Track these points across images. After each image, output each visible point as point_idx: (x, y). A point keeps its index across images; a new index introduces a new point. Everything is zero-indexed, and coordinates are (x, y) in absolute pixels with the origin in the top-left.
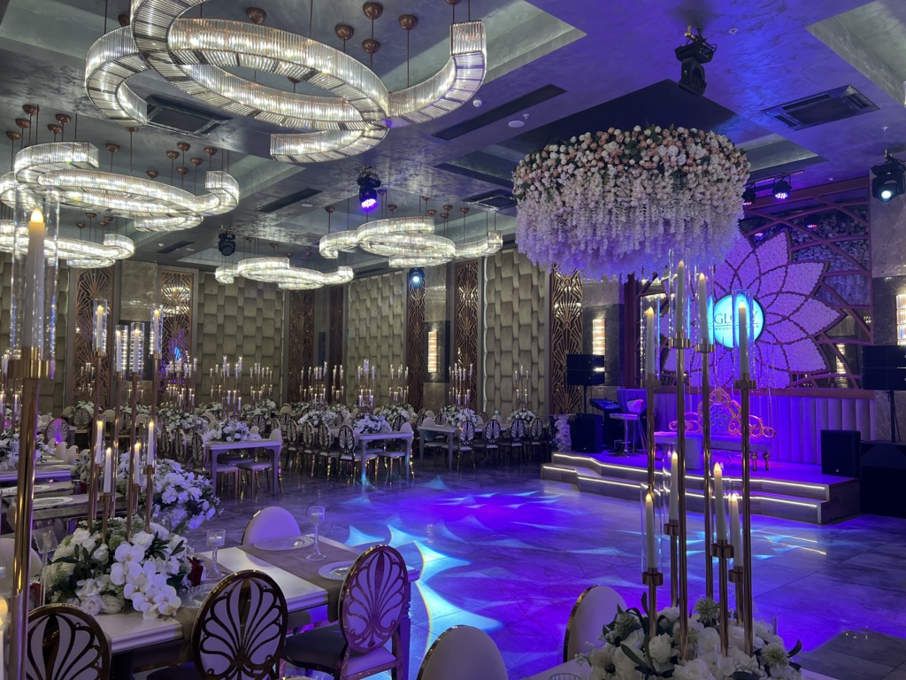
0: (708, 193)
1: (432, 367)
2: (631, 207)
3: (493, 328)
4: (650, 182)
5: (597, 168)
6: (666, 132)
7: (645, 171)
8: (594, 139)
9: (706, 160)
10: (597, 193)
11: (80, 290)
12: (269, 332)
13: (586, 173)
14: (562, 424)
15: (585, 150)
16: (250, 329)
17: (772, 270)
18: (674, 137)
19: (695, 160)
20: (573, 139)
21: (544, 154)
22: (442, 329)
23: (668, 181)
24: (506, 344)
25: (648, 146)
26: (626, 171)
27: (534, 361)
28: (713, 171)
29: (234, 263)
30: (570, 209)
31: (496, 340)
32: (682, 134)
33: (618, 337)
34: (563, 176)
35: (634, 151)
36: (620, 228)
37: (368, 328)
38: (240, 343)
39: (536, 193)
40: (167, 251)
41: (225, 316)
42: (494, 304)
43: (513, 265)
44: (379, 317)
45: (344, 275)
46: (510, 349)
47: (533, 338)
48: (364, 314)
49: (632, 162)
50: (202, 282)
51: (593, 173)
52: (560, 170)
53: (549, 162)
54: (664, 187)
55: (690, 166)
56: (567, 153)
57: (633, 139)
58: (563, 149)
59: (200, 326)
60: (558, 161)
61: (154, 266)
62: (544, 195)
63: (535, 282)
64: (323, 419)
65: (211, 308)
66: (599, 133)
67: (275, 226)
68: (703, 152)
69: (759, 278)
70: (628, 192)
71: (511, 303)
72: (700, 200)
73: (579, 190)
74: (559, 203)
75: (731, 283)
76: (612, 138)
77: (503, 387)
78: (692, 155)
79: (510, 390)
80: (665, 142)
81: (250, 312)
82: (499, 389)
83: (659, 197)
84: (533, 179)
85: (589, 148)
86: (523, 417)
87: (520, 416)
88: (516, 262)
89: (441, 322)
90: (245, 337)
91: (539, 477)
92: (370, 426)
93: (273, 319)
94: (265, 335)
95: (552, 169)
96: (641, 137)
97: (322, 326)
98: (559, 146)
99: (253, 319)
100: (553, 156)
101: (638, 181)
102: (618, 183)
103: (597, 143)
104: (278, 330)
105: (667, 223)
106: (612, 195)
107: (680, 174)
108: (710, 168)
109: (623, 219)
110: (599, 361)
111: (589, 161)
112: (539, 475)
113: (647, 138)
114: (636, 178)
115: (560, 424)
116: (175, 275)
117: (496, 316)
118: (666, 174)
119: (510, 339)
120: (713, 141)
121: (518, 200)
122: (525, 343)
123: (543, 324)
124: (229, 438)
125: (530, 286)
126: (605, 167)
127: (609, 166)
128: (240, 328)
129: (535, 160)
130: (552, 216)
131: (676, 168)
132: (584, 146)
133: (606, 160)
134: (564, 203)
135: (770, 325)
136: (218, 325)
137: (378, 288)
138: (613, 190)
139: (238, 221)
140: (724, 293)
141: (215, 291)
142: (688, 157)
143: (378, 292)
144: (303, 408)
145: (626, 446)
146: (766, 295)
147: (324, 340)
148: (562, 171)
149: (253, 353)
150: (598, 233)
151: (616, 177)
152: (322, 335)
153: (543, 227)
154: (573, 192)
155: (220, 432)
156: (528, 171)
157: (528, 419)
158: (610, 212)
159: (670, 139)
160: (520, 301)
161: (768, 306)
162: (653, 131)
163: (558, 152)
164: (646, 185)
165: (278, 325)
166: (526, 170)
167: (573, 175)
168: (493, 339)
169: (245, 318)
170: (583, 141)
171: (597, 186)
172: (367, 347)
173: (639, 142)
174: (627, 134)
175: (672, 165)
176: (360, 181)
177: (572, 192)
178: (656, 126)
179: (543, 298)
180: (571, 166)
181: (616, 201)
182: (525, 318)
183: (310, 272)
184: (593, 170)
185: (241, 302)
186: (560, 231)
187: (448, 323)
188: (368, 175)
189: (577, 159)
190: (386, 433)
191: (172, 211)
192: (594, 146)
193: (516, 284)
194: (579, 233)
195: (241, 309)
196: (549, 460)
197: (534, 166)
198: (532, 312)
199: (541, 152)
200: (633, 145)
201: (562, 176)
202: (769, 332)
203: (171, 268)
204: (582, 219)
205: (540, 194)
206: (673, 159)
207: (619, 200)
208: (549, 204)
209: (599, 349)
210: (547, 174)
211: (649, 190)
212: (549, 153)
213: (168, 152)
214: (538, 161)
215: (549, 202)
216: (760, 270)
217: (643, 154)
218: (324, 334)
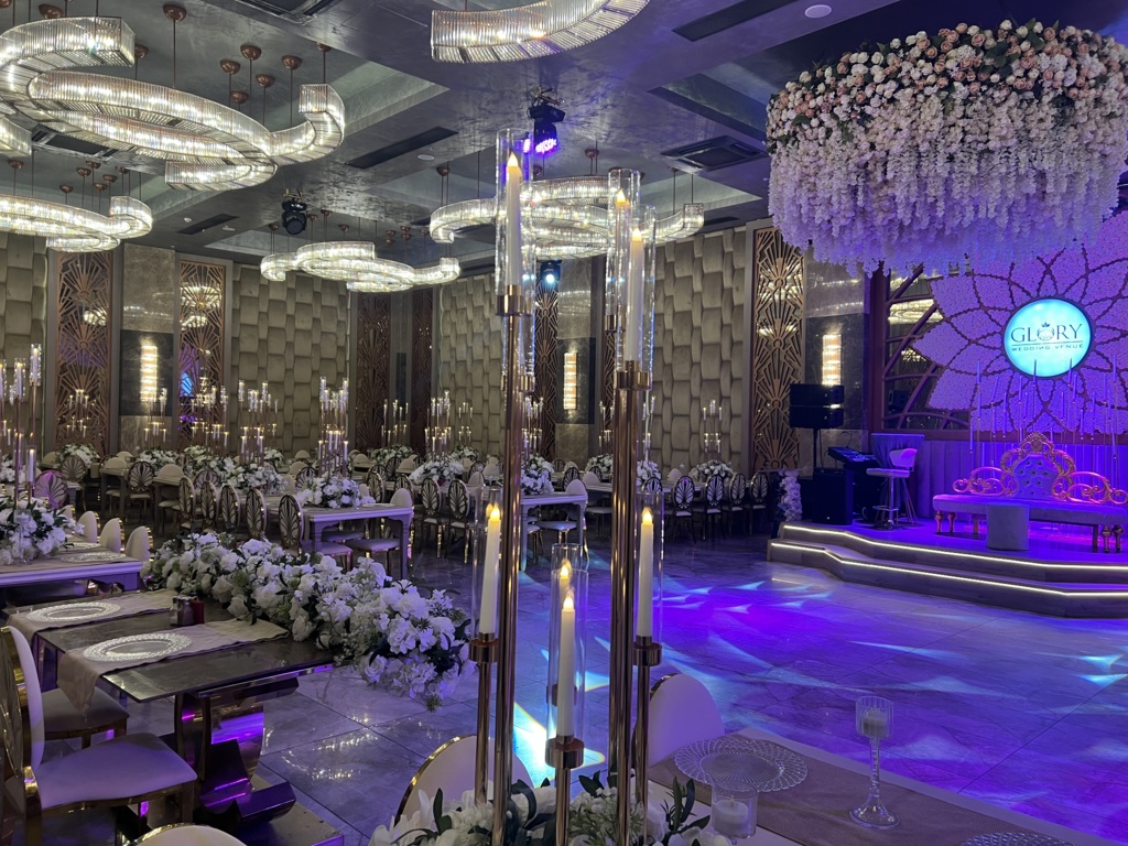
0: (1100, 132)
1: (570, 402)
2: (988, 151)
3: (661, 349)
4: (1020, 112)
5: (936, 88)
6: (1051, 33)
7: (1014, 94)
8: (934, 39)
9: (1102, 80)
10: (936, 128)
11: (64, 285)
12: (329, 351)
13: (915, 96)
14: (790, 484)
15: (918, 59)
16: (303, 347)
17: (1107, 265)
18: (1060, 41)
19: (1087, 79)
20: (896, 43)
21: (841, 68)
22: (584, 349)
23: (1047, 111)
24: (681, 371)
25: (1022, 55)
26: (983, 93)
27: (724, 394)
28: (1108, 99)
29: (291, 251)
30: (883, 154)
31: (665, 365)
32: (1073, 36)
33: (861, 360)
34: (875, 102)
35: (1002, 58)
36: (967, 184)
37: (469, 349)
38: (290, 366)
39: (821, 132)
40: (194, 229)
41: (270, 328)
42: (663, 314)
43: (694, 259)
44: (486, 333)
45: (448, 271)
46: (687, 378)
47: (722, 362)
48: (462, 329)
49: (995, 78)
50: (238, 279)
51: (927, 97)
52: (868, 91)
53: (849, 81)
54: (1041, 120)
55: (1079, 88)
56: (884, 65)
57: (1000, 40)
58: (877, 58)
59: (236, 340)
60: (868, 79)
61: (170, 253)
62: (836, 134)
63: (727, 283)
64: (446, 473)
65: (250, 317)
66: (943, 32)
67: (365, 191)
68: (1099, 68)
69: (1085, 276)
70: (984, 126)
71: (689, 314)
72: (1087, 145)
73: (904, 124)
74: (865, 146)
75: (1040, 284)
76: (964, 39)
77: (675, 430)
78: (1084, 71)
79: (687, 434)
80: (1048, 49)
81: (304, 323)
82: (670, 433)
83: (1032, 136)
84: (818, 109)
85: (923, 56)
86: (716, 472)
87: (712, 471)
88: (697, 256)
89: (584, 339)
90: (297, 357)
91: (765, 560)
92: (527, 485)
93: (335, 334)
94: (324, 356)
95: (854, 92)
96: (1012, 39)
97: (401, 344)
98: (871, 55)
99: (308, 333)
100: (859, 70)
101: (1004, 108)
102: (969, 112)
103: (939, 49)
104: (341, 349)
105: (1042, 175)
106: (959, 130)
107: (1065, 102)
108: (1106, 93)
109: (973, 170)
110: (837, 393)
111: (923, 77)
112: (763, 554)
113: (1021, 40)
114: (998, 105)
115: (788, 483)
116: (200, 267)
117: (665, 331)
118: (1046, 99)
119: (687, 364)
120: (1113, 51)
121: (779, 144)
122: (711, 370)
123: (741, 343)
124: (333, 503)
125: (719, 290)
126: (950, 88)
127: (956, 84)
128: (290, 345)
129: (823, 79)
130: (851, 166)
131: (1060, 91)
132: (916, 52)
133: (953, 75)
134: (872, 147)
135: (1102, 343)
136: (260, 340)
137: (485, 293)
138: (961, 123)
139: (313, 183)
140: (1028, 298)
141: (255, 293)
142: (1078, 74)
143: (484, 299)
144: (388, 457)
145: (891, 515)
146: (1096, 301)
147: (404, 364)
148: (874, 94)
149: (307, 379)
150: (931, 191)
151: (966, 102)
152: (401, 359)
153: (833, 184)
154: (892, 128)
155: (318, 494)
156: (808, 97)
157: (723, 475)
158: (951, 158)
159: (1055, 43)
160: (703, 310)
161: (1099, 317)
162: (1031, 30)
163: (869, 64)
164: (1014, 116)
165: (341, 343)
166: (803, 96)
167: (892, 100)
168: (660, 364)
169: (296, 330)
170: (914, 45)
171: (935, 117)
172: (468, 375)
173: (1010, 45)
174: (989, 33)
175: (1056, 85)
176: (534, 112)
177: (889, 129)
178: (1037, 21)
179: (741, 306)
180: (892, 85)
181: (962, 141)
182: (711, 334)
183: (397, 266)
184: (928, 91)
185: (291, 310)
186: (860, 189)
187: (593, 340)
188: (546, 102)
189: (903, 73)
190: (549, 495)
191: (232, 155)
192: (932, 52)
193: (697, 286)
194: (899, 193)
195: (291, 318)
196: (775, 536)
197: (821, 88)
198: (722, 326)
199: (834, 66)
200: (1001, 51)
201: (873, 101)
202: (1098, 353)
203: (194, 257)
204: (906, 169)
205: (829, 132)
206: (1060, 75)
207: (969, 138)
208: (844, 147)
209: (831, 377)
210: (844, 100)
211: (1019, 124)
212: (849, 66)
213: (223, 62)
214: (828, 81)
215: (844, 143)
216: (1087, 265)
217: (1014, 65)
218: (404, 356)
